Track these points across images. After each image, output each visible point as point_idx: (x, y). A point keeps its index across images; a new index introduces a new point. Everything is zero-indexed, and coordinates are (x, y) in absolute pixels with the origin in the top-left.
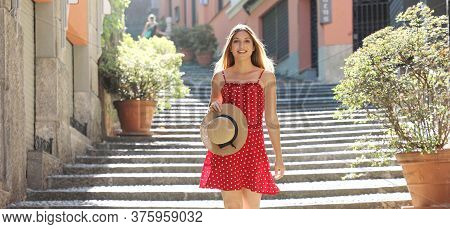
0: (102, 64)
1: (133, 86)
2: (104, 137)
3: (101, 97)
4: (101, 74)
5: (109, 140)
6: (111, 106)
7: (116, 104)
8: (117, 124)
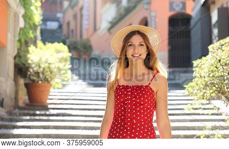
0: (17, 59)
1: (37, 73)
2: (16, 106)
3: (16, 81)
4: (16, 66)
5: (21, 108)
6: (24, 86)
7: (26, 85)
8: (26, 98)
